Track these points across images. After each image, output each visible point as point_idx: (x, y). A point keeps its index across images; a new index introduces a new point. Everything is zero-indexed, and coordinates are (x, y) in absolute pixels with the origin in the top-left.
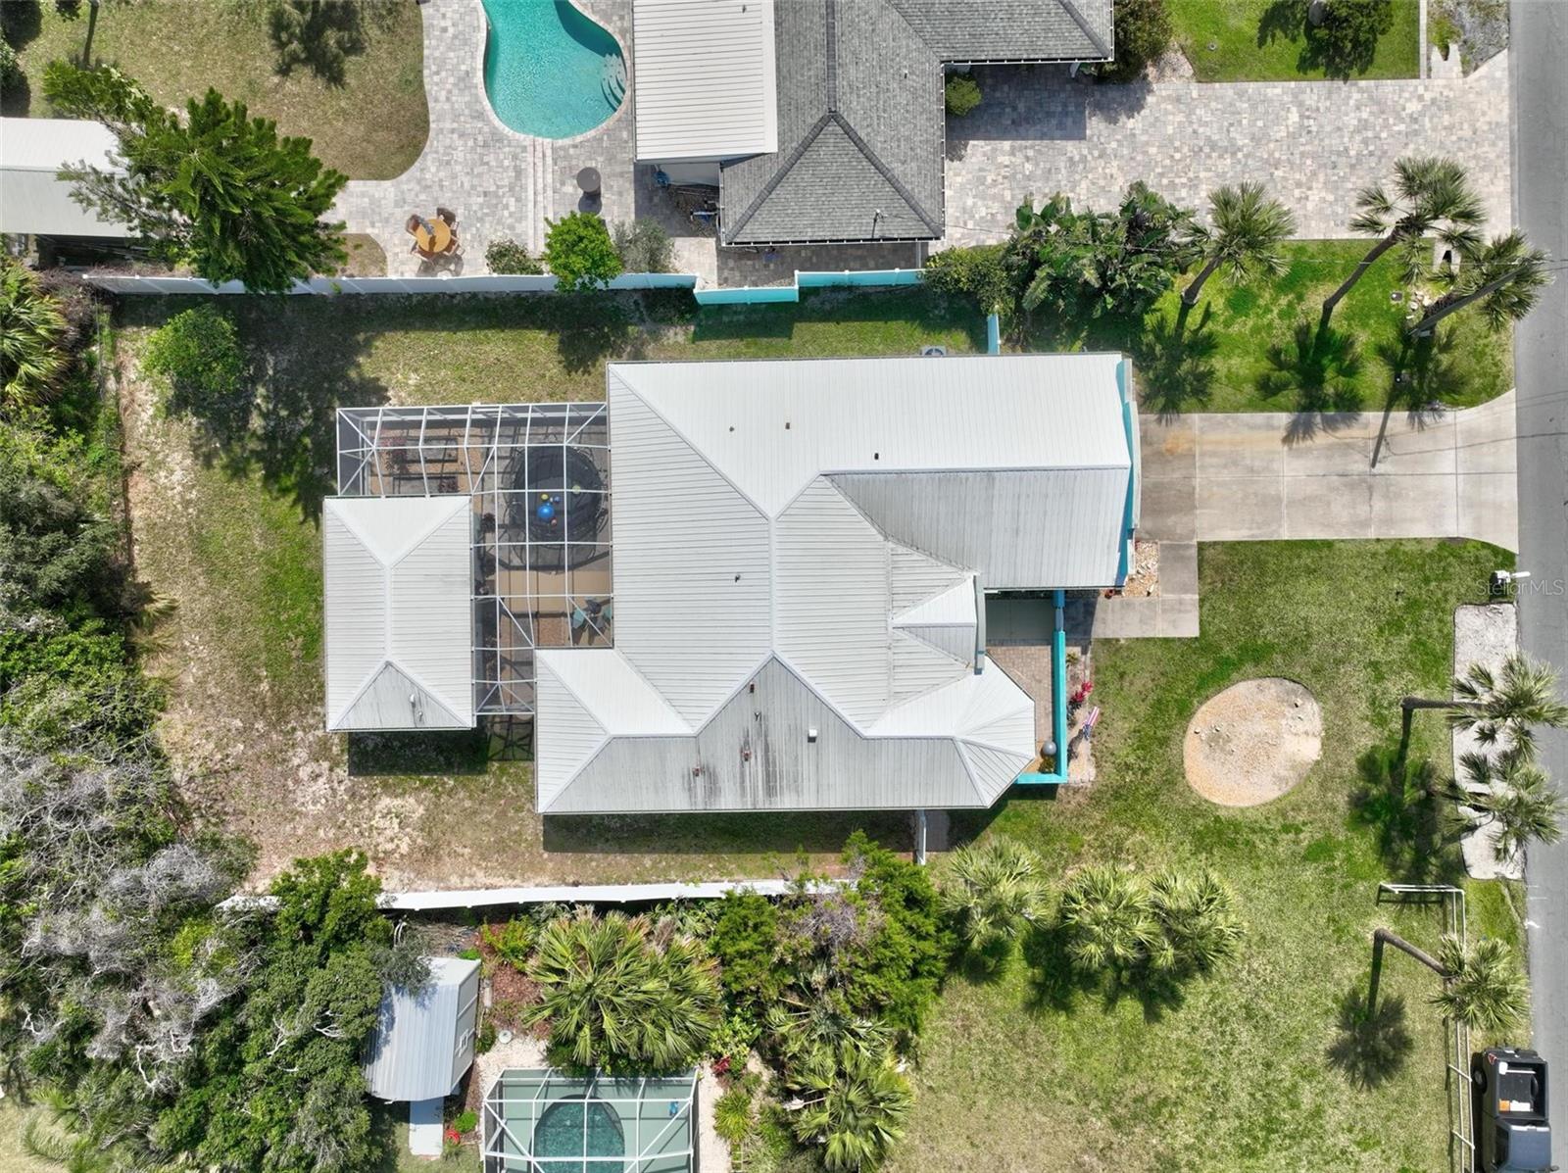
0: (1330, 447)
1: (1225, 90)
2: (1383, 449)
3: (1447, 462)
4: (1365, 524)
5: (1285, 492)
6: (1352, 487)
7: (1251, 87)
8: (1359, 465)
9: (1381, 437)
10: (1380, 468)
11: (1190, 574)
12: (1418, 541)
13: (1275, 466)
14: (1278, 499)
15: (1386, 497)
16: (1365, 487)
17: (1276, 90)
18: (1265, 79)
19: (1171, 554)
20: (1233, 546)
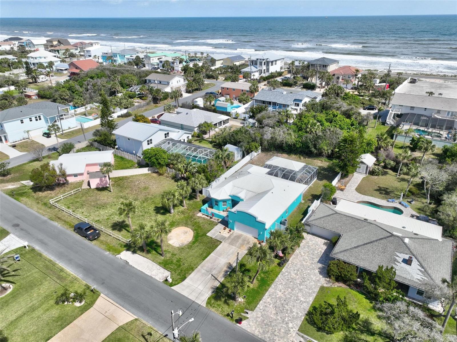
0: (222, 269)
1: (317, 290)
2: (214, 278)
3: (201, 288)
4: (202, 267)
5: (220, 258)
6: (211, 269)
7: (315, 295)
8: (214, 272)
9: (216, 279)
10: (210, 275)
11: (218, 238)
12: (190, 274)
13: (226, 259)
14: (219, 256)
15: (204, 273)
16: (209, 271)
17: (311, 299)
18: (315, 298)
19: (224, 238)
20: (217, 246)
